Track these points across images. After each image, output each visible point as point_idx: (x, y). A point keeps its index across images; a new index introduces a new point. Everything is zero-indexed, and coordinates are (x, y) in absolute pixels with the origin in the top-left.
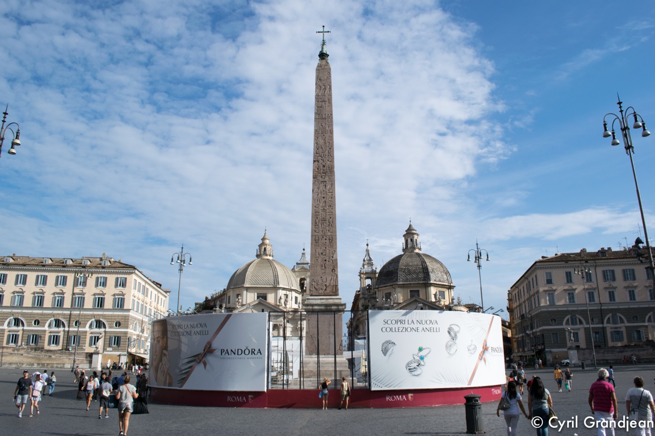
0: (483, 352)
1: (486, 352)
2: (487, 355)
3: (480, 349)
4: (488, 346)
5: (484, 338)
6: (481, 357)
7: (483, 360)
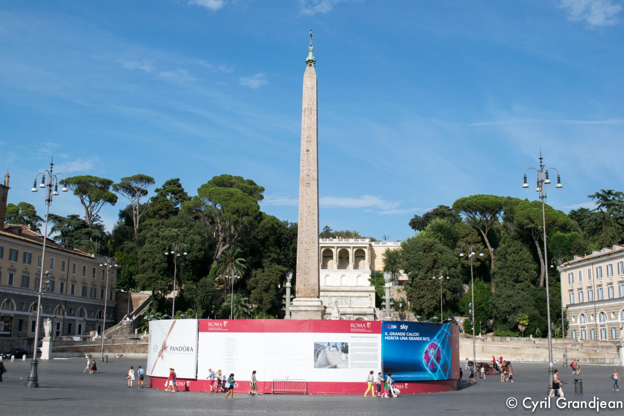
0: (162, 351)
1: (164, 350)
2: (165, 353)
3: (160, 348)
4: (167, 345)
5: (164, 340)
6: (160, 355)
7: (161, 357)
